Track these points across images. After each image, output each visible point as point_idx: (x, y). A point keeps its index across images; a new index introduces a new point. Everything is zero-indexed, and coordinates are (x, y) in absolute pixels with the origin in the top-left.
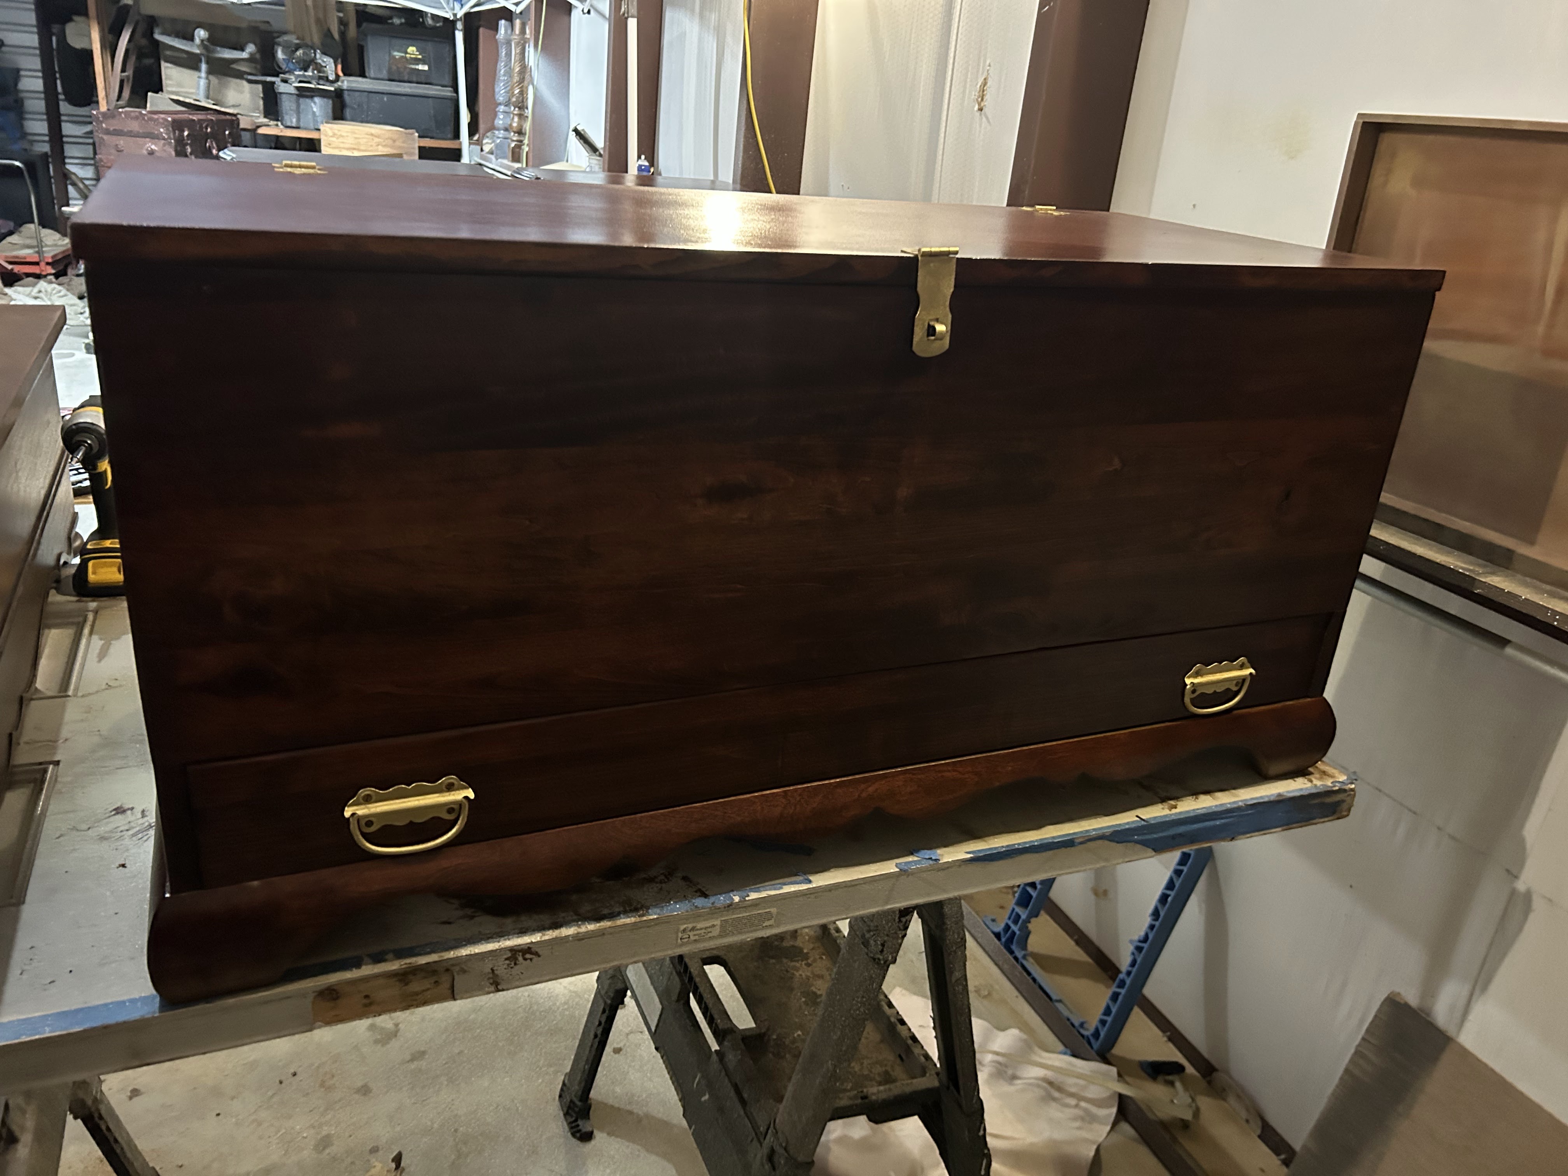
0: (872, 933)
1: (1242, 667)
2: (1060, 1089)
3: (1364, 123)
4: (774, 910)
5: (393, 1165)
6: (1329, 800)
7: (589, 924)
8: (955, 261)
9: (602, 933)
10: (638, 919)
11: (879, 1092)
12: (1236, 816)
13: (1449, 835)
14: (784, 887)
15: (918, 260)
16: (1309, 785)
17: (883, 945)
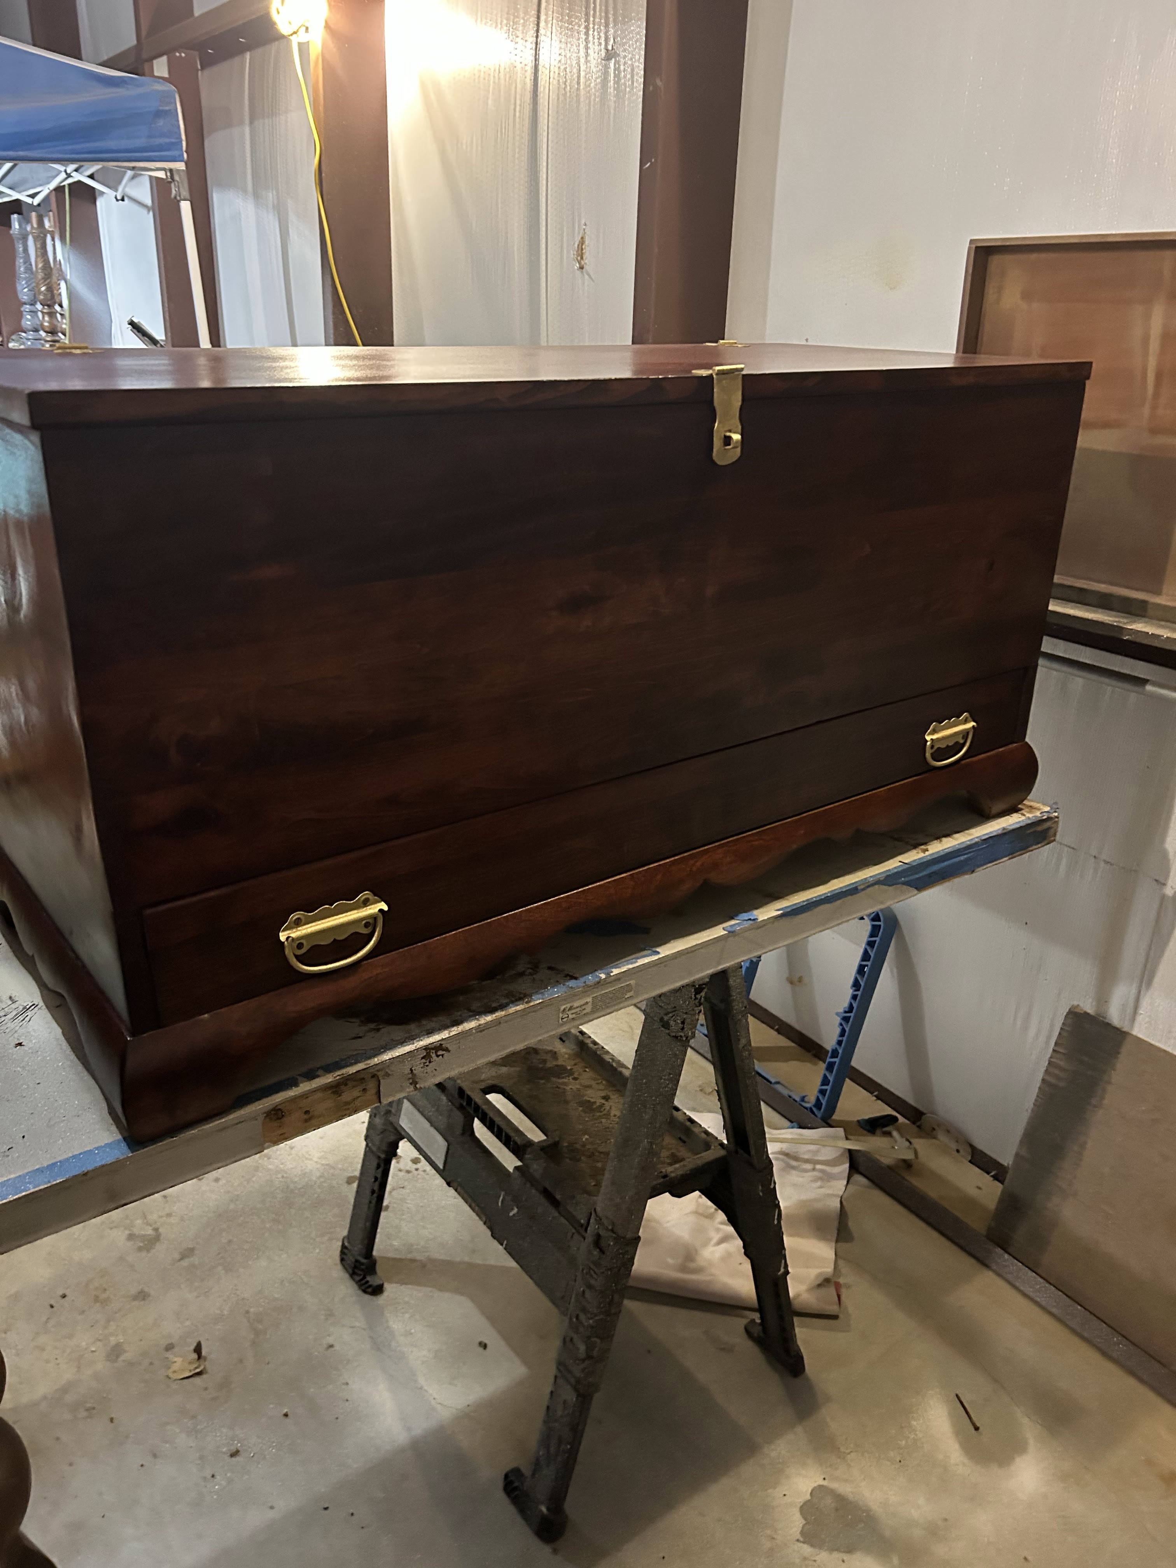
0: (671, 1015)
1: (966, 721)
2: (796, 1159)
3: (977, 247)
4: (632, 982)
5: (195, 1356)
6: (1039, 828)
7: (486, 1016)
8: (741, 376)
9: (497, 1022)
10: (527, 1006)
11: (676, 1169)
12: (975, 851)
13: (1105, 861)
14: (638, 960)
15: (713, 378)
16: (1023, 818)
17: (683, 1023)
